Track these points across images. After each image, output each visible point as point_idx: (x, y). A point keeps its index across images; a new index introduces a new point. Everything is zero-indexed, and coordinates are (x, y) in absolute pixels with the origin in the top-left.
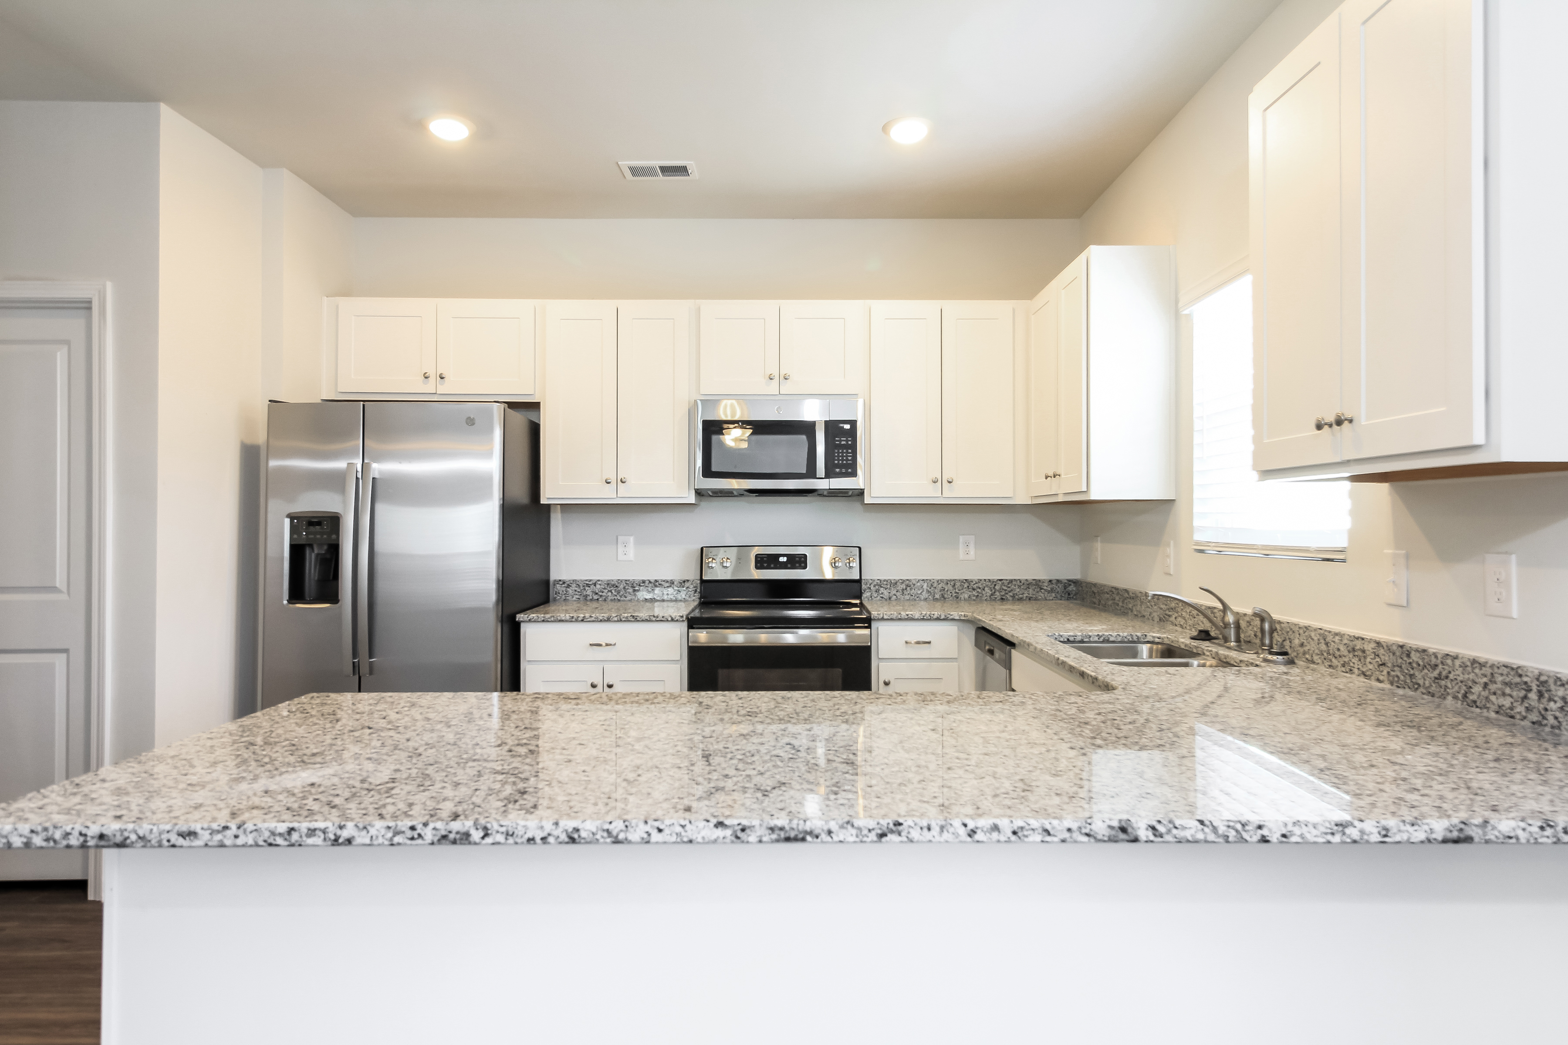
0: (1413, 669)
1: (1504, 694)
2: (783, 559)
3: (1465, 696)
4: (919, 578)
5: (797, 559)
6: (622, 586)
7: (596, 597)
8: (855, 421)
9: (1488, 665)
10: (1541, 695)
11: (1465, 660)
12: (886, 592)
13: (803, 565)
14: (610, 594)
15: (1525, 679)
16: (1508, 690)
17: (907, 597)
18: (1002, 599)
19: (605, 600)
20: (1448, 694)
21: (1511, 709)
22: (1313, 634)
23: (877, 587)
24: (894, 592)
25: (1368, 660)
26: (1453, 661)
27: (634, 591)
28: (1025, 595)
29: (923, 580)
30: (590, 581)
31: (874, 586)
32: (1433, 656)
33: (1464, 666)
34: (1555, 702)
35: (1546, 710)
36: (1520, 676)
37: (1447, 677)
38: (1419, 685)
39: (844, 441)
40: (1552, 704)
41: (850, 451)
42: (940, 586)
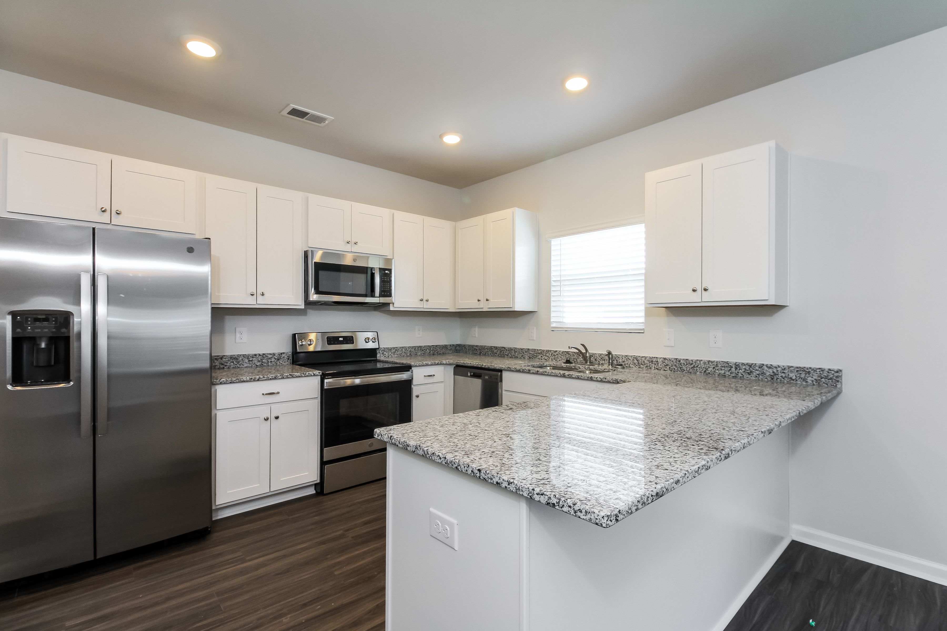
0: (681, 365)
1: (721, 370)
2: (341, 339)
3: (705, 371)
4: (401, 346)
5: (348, 339)
6: (241, 359)
7: (222, 366)
8: (391, 269)
9: (715, 362)
10: (736, 369)
11: (705, 361)
12: (387, 354)
13: (352, 342)
14: (232, 364)
15: (730, 365)
16: (723, 368)
17: (396, 356)
18: (433, 354)
19: (229, 368)
20: (698, 372)
21: (725, 373)
22: (630, 358)
23: (383, 352)
24: (390, 354)
25: (660, 364)
26: (700, 362)
27: (249, 361)
28: (442, 352)
29: (402, 347)
30: (218, 356)
31: (382, 351)
32: (691, 361)
33: (705, 363)
34: (742, 370)
35: (738, 372)
36: (728, 364)
37: (697, 367)
38: (684, 370)
39: (386, 278)
40: (741, 371)
41: (388, 284)
42: (409, 349)
